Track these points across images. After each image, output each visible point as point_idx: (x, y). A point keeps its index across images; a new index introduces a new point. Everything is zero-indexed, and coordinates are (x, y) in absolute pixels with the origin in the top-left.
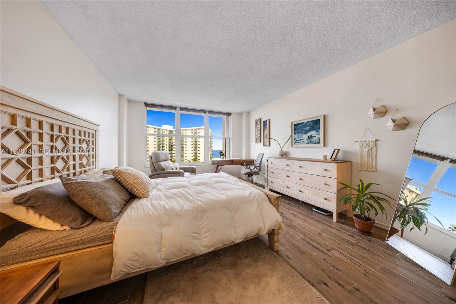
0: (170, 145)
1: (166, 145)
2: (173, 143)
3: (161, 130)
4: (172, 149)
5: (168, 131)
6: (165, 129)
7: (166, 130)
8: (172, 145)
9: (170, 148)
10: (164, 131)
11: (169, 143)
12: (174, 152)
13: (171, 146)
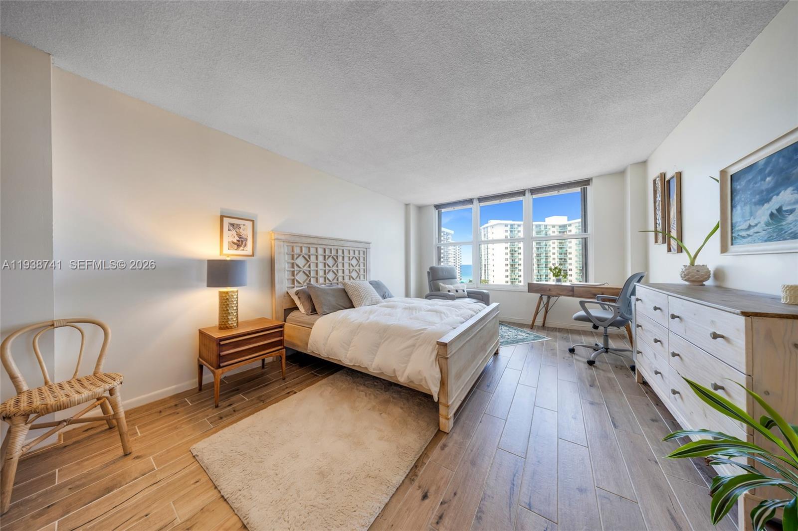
0: (561, 254)
1: (554, 254)
2: (568, 249)
3: (543, 228)
4: (566, 262)
5: (557, 227)
6: (550, 225)
7: (554, 226)
8: (566, 254)
9: (561, 259)
10: (549, 229)
11: (558, 249)
12: (570, 267)
13: (563, 255)
